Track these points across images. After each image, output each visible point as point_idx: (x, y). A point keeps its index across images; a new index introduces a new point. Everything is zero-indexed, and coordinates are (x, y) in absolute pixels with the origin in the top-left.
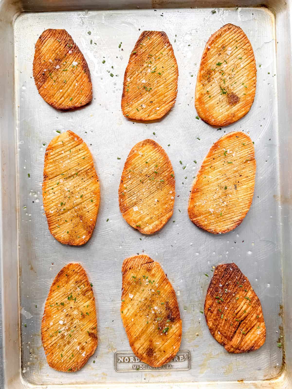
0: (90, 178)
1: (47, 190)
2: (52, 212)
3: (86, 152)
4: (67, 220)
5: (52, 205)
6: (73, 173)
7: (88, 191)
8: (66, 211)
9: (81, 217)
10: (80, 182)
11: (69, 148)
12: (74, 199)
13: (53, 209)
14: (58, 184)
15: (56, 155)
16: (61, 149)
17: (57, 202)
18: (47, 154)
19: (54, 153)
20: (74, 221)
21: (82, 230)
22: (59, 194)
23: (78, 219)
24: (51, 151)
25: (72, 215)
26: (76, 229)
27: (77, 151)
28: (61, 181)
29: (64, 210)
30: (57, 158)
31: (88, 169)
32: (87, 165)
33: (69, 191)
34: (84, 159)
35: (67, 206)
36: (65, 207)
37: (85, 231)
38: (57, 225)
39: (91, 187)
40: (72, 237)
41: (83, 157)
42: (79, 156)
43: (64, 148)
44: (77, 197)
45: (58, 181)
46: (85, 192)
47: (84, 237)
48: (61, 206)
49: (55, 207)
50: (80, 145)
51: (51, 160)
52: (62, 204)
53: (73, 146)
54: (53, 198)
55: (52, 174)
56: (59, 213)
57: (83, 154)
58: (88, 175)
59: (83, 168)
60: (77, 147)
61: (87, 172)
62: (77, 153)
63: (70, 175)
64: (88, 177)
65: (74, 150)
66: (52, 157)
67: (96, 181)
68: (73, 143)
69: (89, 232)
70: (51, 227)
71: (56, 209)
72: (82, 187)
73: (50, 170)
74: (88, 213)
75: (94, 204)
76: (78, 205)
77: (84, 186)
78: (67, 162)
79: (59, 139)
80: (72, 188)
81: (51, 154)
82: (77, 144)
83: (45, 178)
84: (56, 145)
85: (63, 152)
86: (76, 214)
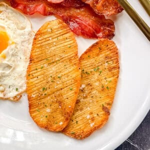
0: (72, 65)
1: (31, 73)
2: (34, 96)
3: (72, 42)
4: (47, 105)
5: (35, 89)
6: (57, 59)
7: (70, 78)
8: (46, 96)
9: (60, 103)
10: (63, 68)
11: (57, 36)
12: (55, 84)
13: (35, 93)
14: (42, 68)
15: (44, 40)
16: (49, 35)
17: (39, 87)
18: (35, 39)
19: (42, 38)
20: (53, 107)
21: (60, 115)
22: (42, 79)
23: (57, 105)
24: (39, 36)
25: (52, 100)
26: (54, 115)
27: (64, 39)
28: (45, 65)
29: (45, 94)
30: (44, 44)
31: (72, 56)
32: (71, 53)
33: (51, 77)
34: (70, 47)
35: (48, 91)
36: (46, 92)
37: (63, 118)
38: (37, 109)
39: (73, 74)
40: (50, 122)
41: (69, 46)
42: (66, 44)
43: (52, 35)
44: (58, 83)
45: (42, 66)
46: (66, 79)
47: (61, 123)
48: (43, 90)
49: (37, 91)
50: (68, 34)
51: (39, 45)
52: (44, 89)
53: (61, 34)
54: (36, 82)
55: (37, 58)
56: (40, 98)
57: (69, 43)
58: (71, 62)
59: (66, 55)
60: (64, 36)
61: (70, 60)
62: (63, 42)
63: (54, 61)
64: (71, 64)
65: (61, 38)
66: (40, 42)
67: (78, 69)
68: (61, 31)
69: (67, 119)
70: (31, 110)
71: (38, 94)
72: (63, 74)
73: (36, 54)
74: (67, 100)
75: (73, 92)
76: (58, 90)
77: (66, 72)
78: (53, 48)
79: (49, 26)
80: (54, 73)
81: (40, 39)
82: (66, 32)
83: (31, 61)
84: (45, 31)
85: (51, 39)
86: (55, 99)
